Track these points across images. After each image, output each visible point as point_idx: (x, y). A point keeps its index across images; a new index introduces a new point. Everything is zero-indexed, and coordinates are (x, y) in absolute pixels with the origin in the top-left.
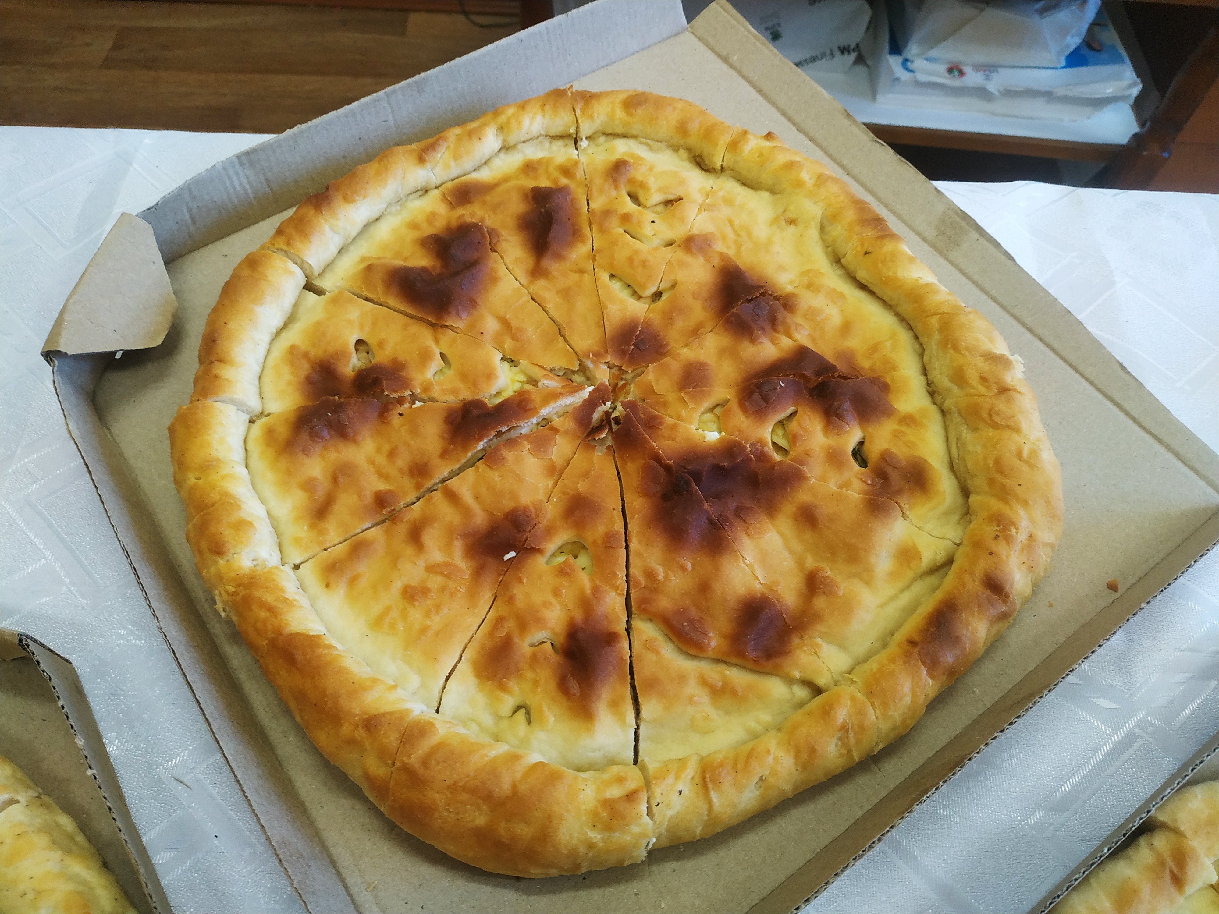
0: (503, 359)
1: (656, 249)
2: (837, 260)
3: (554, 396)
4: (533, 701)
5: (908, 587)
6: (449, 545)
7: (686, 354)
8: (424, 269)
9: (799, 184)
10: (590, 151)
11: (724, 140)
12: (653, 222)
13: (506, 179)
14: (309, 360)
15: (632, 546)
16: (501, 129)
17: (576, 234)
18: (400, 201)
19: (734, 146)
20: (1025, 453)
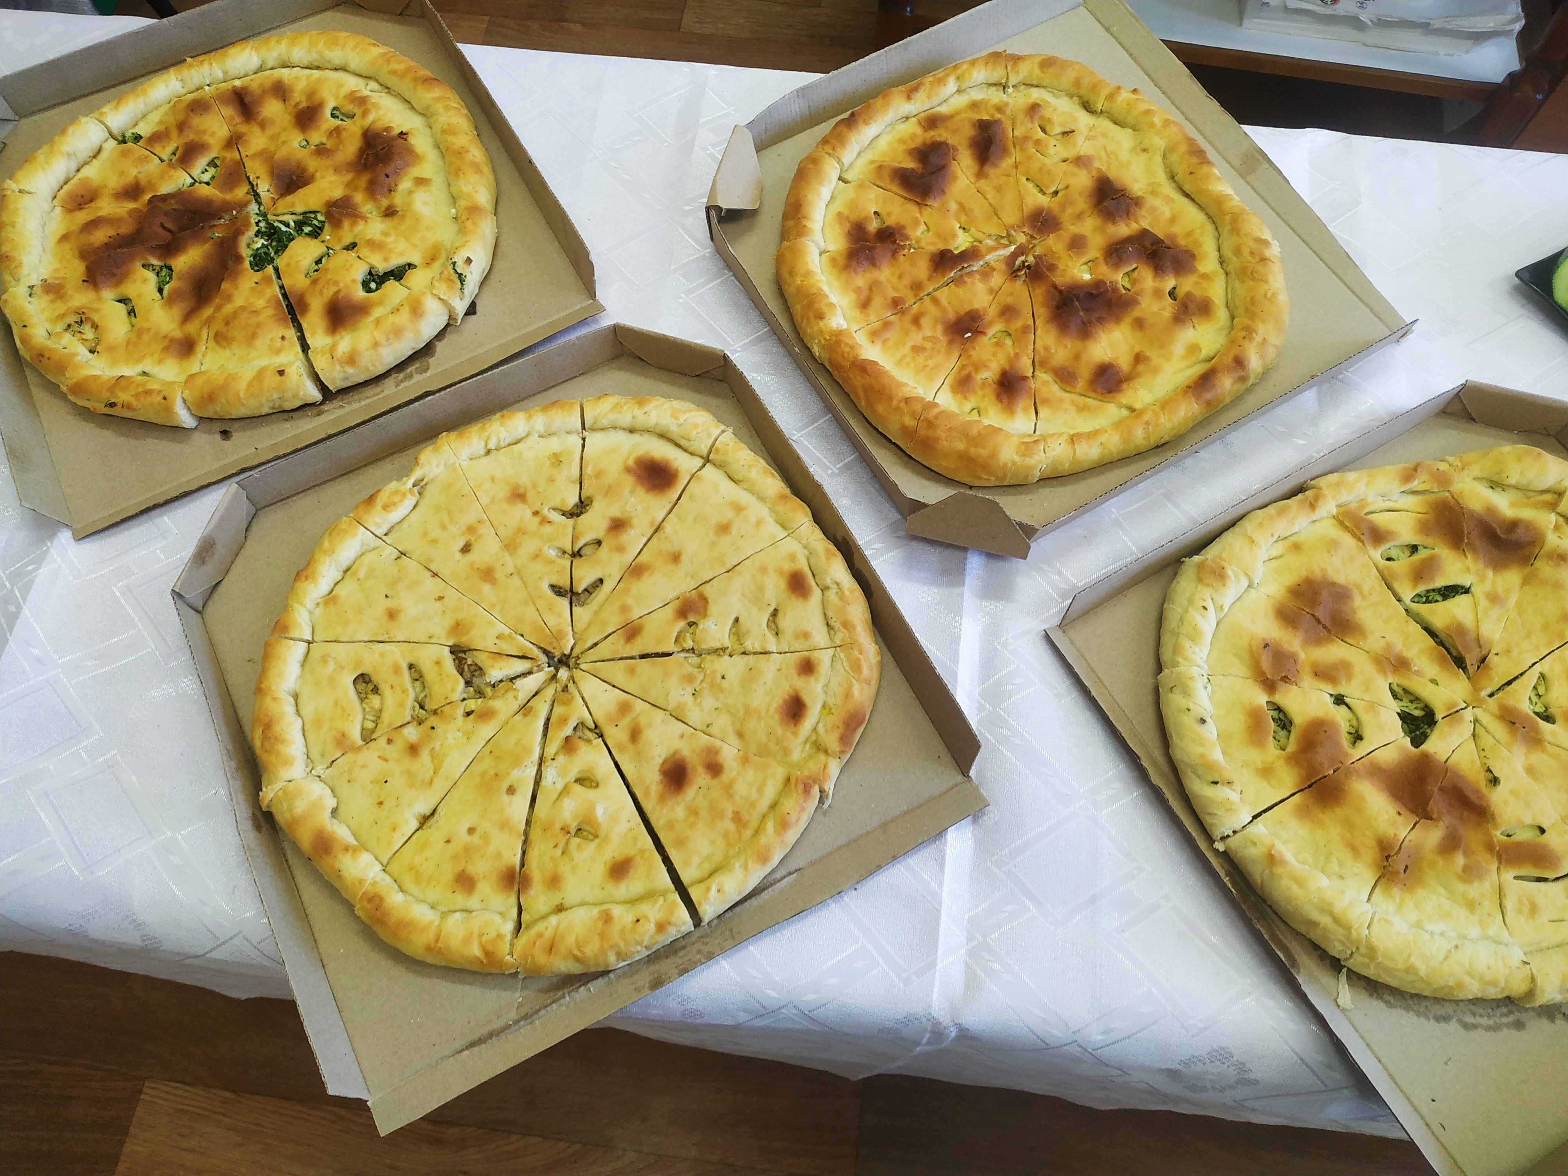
0: (960, 228)
1: (1057, 163)
2: (1172, 177)
3: (995, 249)
4: (982, 405)
5: (1191, 366)
6: (934, 327)
7: (1074, 229)
8: (912, 169)
9: (1152, 125)
10: (1014, 95)
11: (1104, 93)
12: (1055, 146)
13: (958, 113)
14: (849, 222)
15: (1037, 333)
16: (958, 78)
17: (1005, 151)
18: (891, 125)
19: (1111, 97)
20: (1269, 294)
